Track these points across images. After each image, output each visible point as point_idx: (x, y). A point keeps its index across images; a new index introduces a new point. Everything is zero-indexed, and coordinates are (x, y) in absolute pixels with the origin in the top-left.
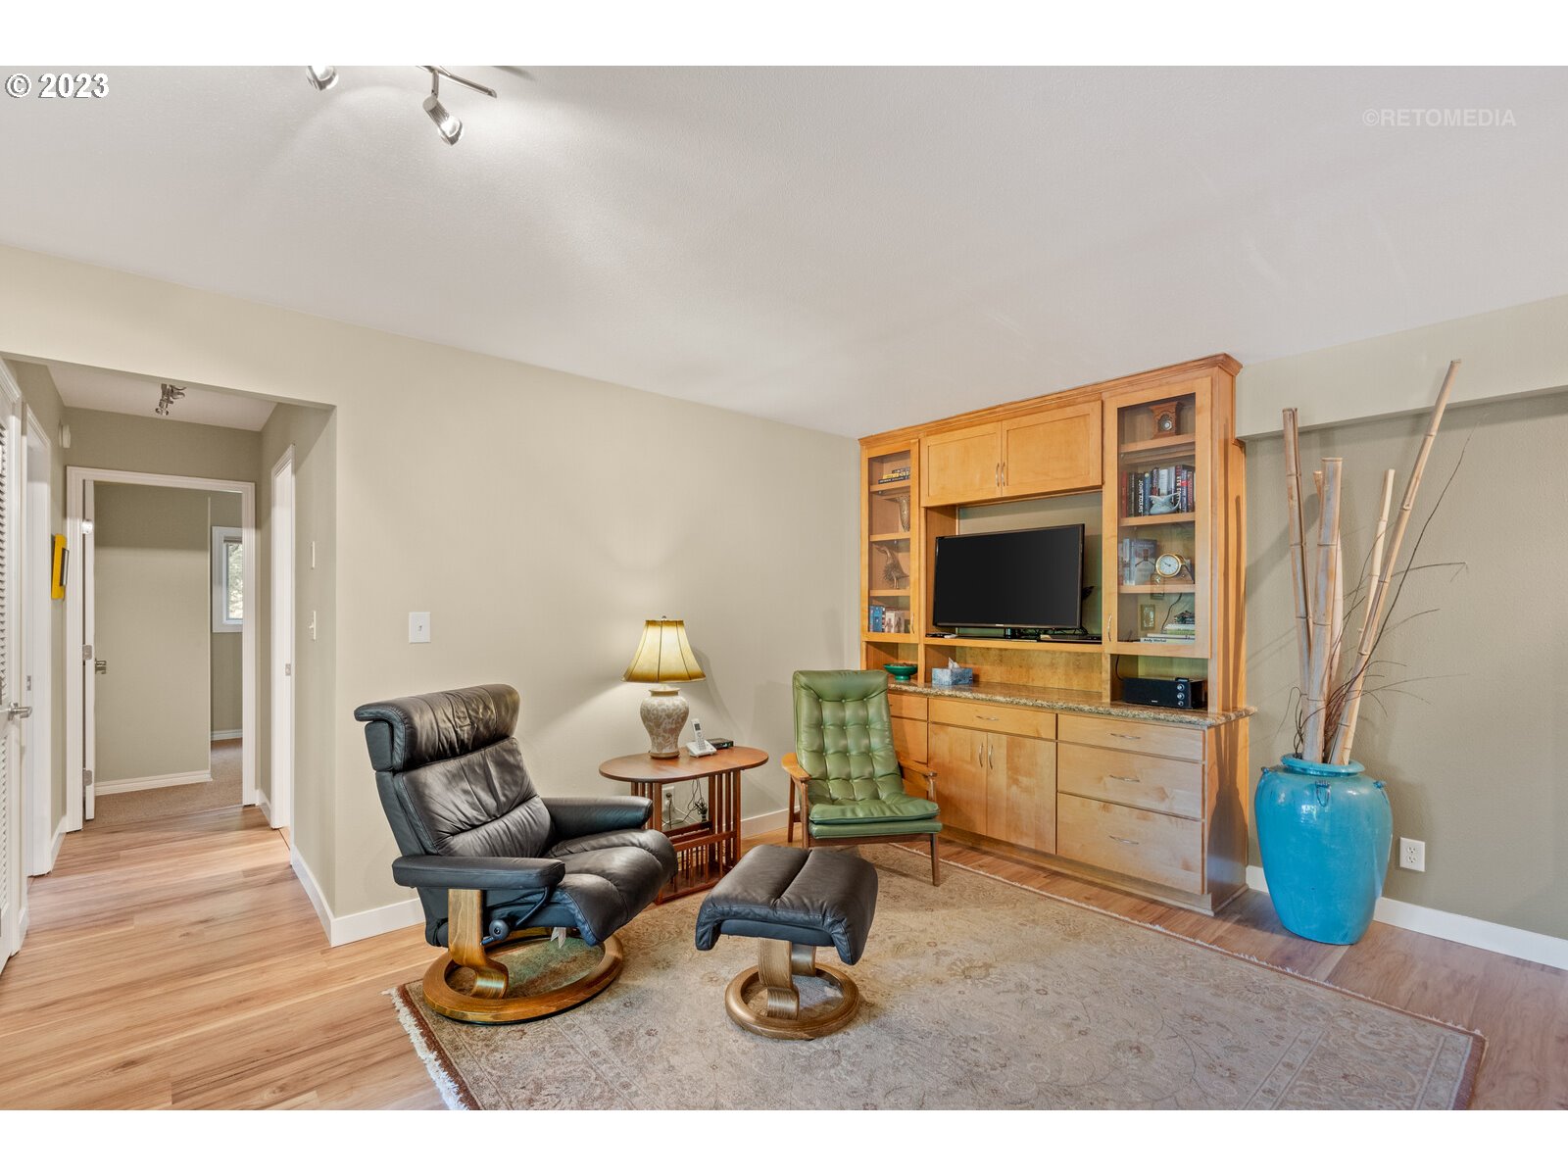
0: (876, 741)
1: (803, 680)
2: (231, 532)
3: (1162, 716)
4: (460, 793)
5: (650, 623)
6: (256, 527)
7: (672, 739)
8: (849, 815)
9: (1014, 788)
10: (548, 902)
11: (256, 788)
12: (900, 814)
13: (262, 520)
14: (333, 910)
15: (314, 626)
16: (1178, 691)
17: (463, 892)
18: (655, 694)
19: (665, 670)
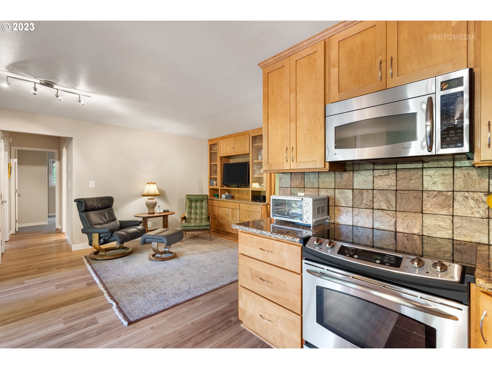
0: (204, 211)
1: (188, 197)
2: (53, 160)
3: (255, 203)
4: (97, 217)
5: (148, 183)
6: (59, 160)
7: (152, 209)
8: (190, 225)
9: (233, 220)
10: (111, 236)
11: (59, 225)
12: (201, 225)
13: (60, 159)
14: (73, 244)
15: (70, 184)
16: (261, 198)
17: (95, 234)
18: (149, 199)
19: (149, 194)
